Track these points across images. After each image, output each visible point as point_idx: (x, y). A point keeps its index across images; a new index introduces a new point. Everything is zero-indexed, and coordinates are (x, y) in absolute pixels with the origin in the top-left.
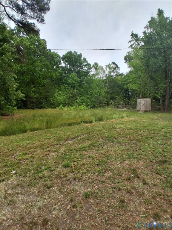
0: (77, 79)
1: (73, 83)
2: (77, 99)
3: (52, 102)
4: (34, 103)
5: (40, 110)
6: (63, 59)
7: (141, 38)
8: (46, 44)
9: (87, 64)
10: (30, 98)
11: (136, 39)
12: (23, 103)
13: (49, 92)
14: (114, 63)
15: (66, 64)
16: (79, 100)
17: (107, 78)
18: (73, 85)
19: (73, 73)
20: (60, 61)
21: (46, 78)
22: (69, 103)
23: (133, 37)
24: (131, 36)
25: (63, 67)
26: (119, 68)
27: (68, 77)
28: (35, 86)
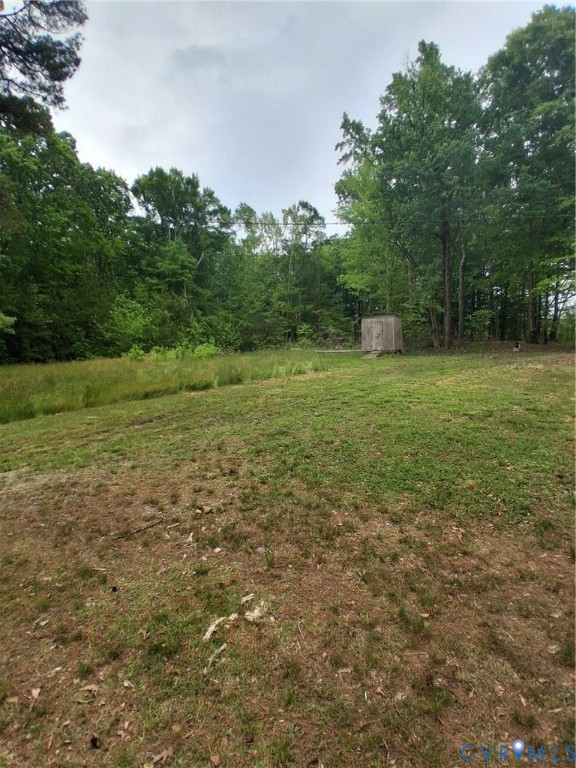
0: (185, 257)
1: (174, 274)
2: (188, 325)
3: (108, 335)
4: (45, 342)
5: (67, 364)
6: (136, 191)
7: (371, 134)
8: (74, 147)
9: (217, 208)
10: (31, 326)
11: (357, 137)
12: (8, 343)
13: (95, 303)
14: (305, 205)
15: (147, 209)
16: (197, 327)
17: (289, 252)
18: (174, 280)
19: (173, 239)
20: (128, 200)
21: (83, 258)
22: (165, 337)
23: (347, 131)
24: (343, 130)
25: (138, 219)
26: (322, 219)
27: (158, 252)
28: (44, 288)
